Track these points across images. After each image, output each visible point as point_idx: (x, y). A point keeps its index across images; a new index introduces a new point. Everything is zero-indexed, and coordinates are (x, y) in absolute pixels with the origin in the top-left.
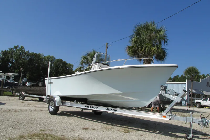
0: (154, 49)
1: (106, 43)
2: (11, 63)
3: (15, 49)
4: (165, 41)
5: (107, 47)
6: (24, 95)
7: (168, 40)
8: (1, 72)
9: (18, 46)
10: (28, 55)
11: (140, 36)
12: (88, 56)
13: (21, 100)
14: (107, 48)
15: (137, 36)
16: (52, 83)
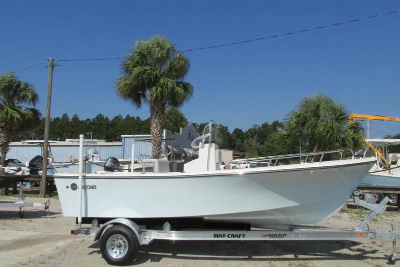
1: (50, 59)
5: (53, 67)
14: (53, 69)
16: (93, 187)
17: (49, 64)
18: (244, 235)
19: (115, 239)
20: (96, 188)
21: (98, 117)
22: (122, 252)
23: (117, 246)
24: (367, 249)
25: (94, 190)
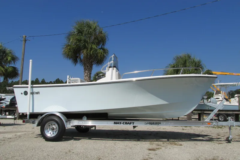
16: (37, 93)
17: (23, 39)
18: (133, 123)
19: (50, 125)
20: (39, 94)
21: (57, 80)
22: (54, 133)
23: (51, 129)
24: (214, 138)
25: (38, 94)
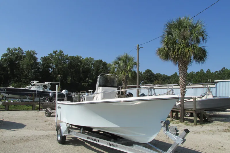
0: (189, 51)
1: (137, 45)
2: (51, 69)
3: (54, 54)
4: (203, 38)
6: (50, 111)
7: (207, 36)
8: (38, 81)
9: (57, 51)
10: (68, 59)
11: (171, 35)
12: (119, 60)
13: (47, 116)
14: (139, 50)
15: (168, 36)
